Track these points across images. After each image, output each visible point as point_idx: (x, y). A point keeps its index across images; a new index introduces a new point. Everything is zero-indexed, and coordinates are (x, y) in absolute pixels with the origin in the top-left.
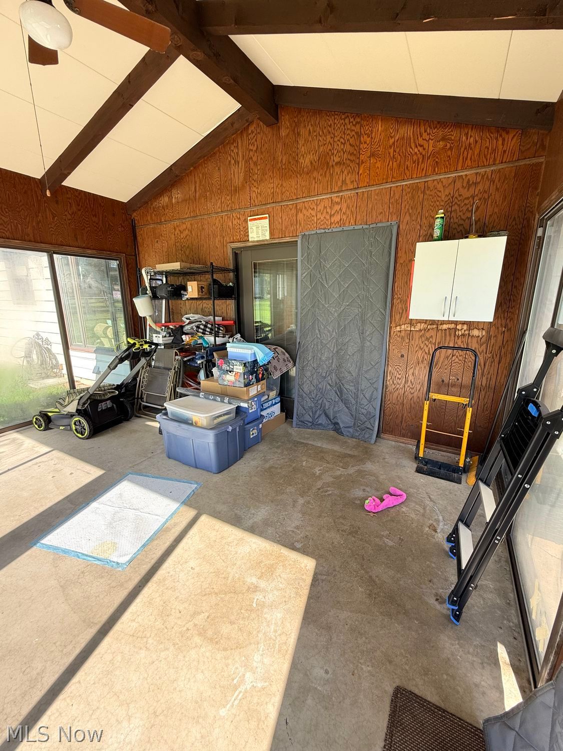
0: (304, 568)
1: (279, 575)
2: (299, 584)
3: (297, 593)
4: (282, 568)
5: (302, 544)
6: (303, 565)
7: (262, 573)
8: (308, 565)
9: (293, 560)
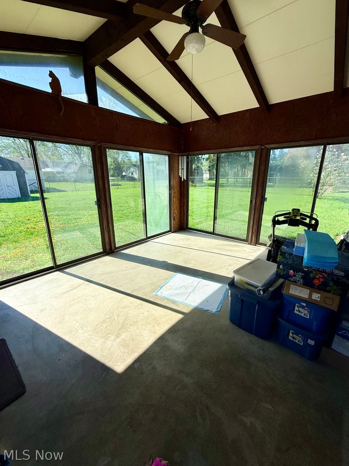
0: (117, 364)
1: (119, 349)
2: (108, 358)
3: (103, 356)
4: (124, 351)
5: (136, 368)
6: (119, 364)
7: (125, 341)
8: (118, 367)
9: (127, 359)
